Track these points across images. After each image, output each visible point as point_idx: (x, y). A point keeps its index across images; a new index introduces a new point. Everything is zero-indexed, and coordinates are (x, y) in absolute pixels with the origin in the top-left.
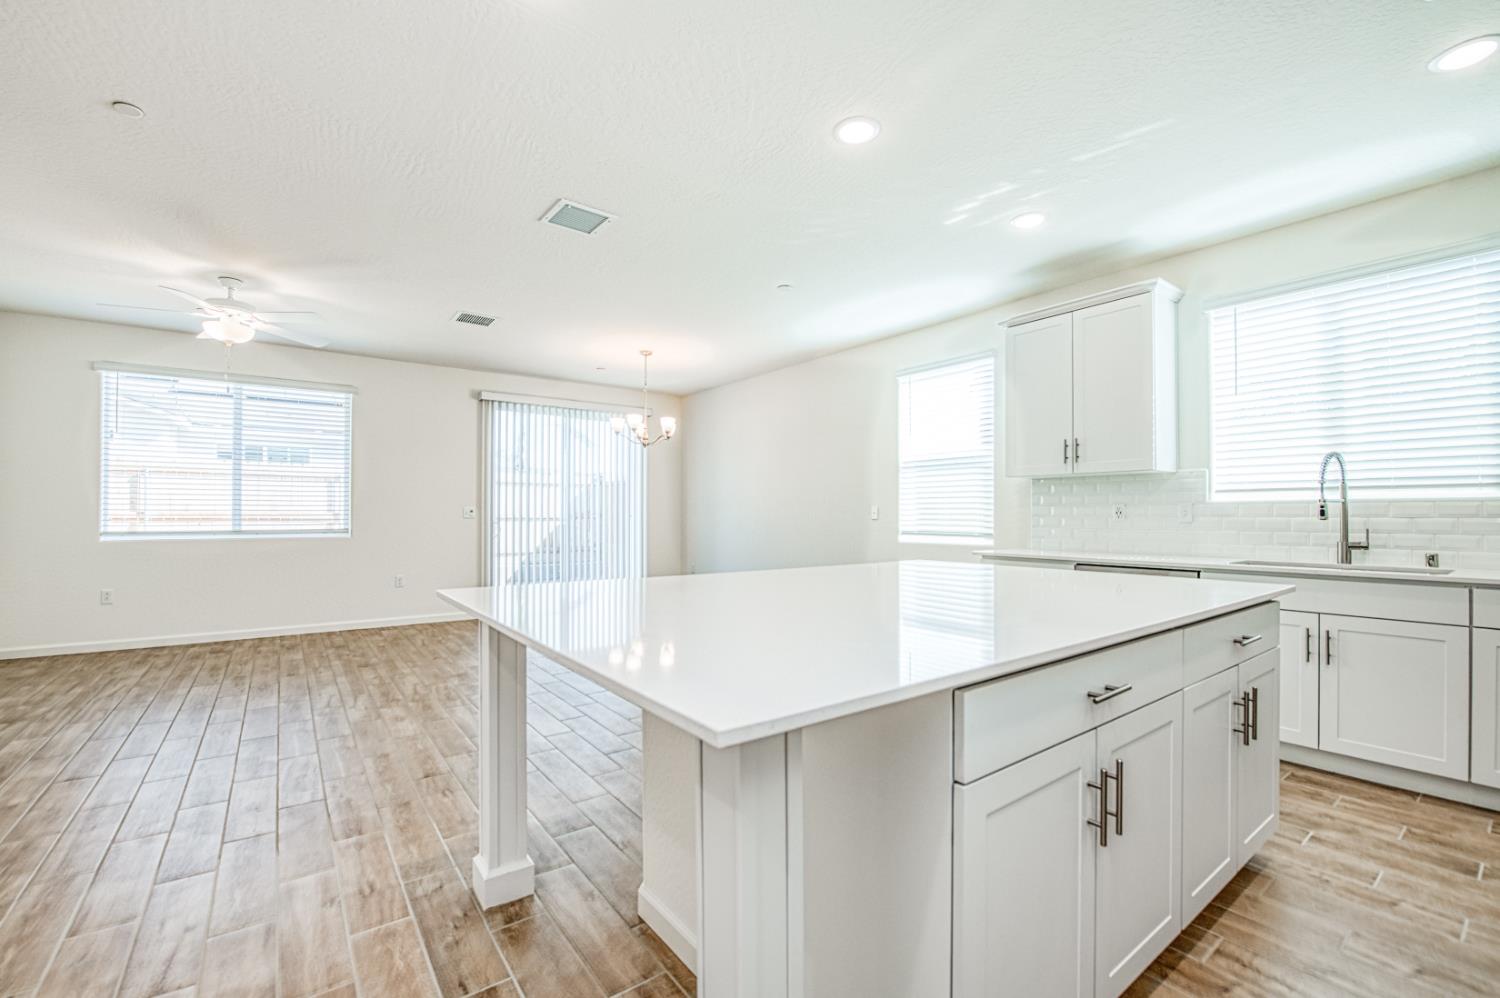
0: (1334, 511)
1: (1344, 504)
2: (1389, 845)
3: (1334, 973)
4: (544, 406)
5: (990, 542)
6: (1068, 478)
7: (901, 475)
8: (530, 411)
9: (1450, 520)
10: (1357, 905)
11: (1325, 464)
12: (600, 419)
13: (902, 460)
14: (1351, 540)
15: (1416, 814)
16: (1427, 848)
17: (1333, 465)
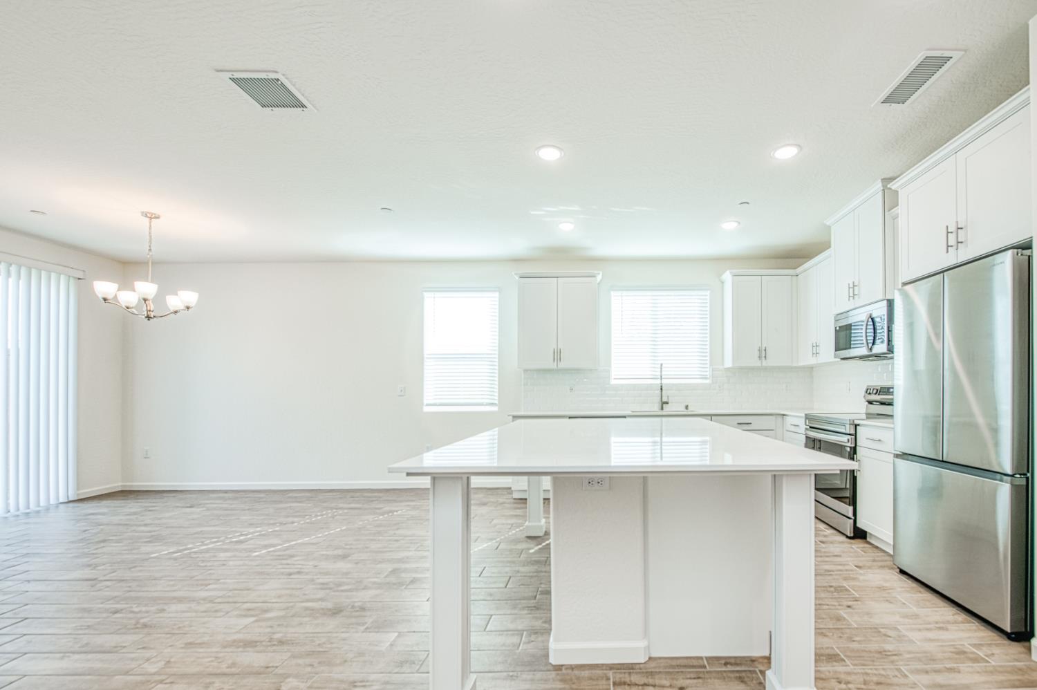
1: (661, 385)
5: (495, 408)
7: (425, 363)
13: (426, 352)
14: (663, 400)
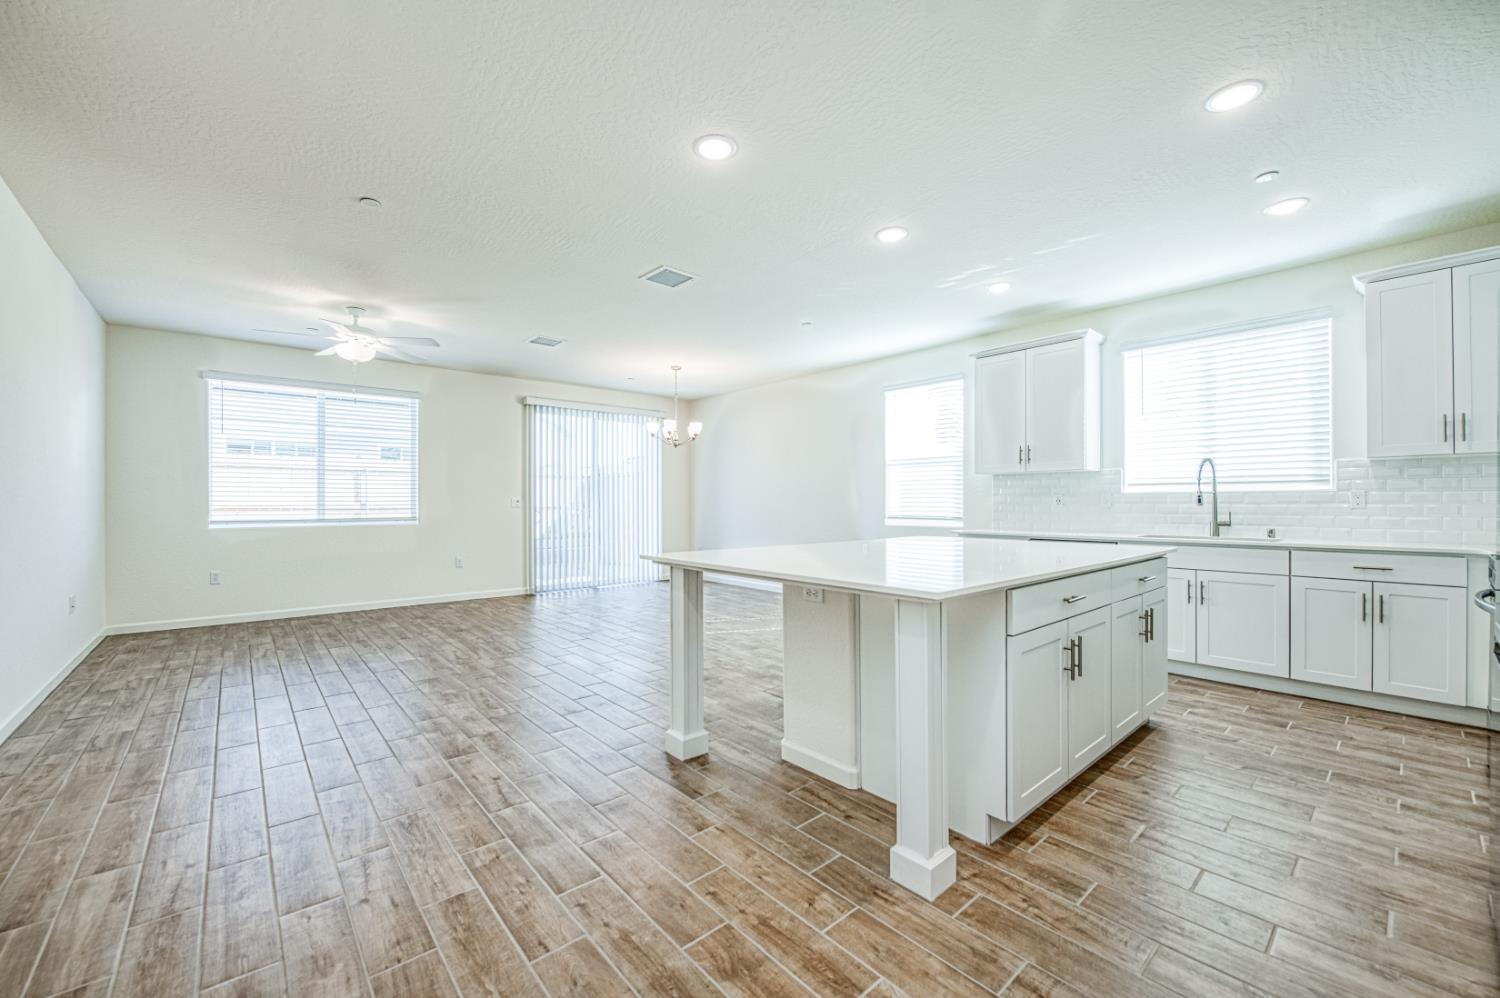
0: (1207, 499)
1: (1215, 494)
2: (1237, 715)
3: (1197, 769)
4: (588, 411)
5: (960, 524)
6: (1020, 475)
7: (887, 471)
8: (566, 414)
9: (1285, 505)
10: (1213, 742)
11: (1202, 466)
12: (628, 421)
13: (888, 459)
14: (1219, 520)
15: (1256, 699)
16: (1259, 716)
17: (1207, 467)
